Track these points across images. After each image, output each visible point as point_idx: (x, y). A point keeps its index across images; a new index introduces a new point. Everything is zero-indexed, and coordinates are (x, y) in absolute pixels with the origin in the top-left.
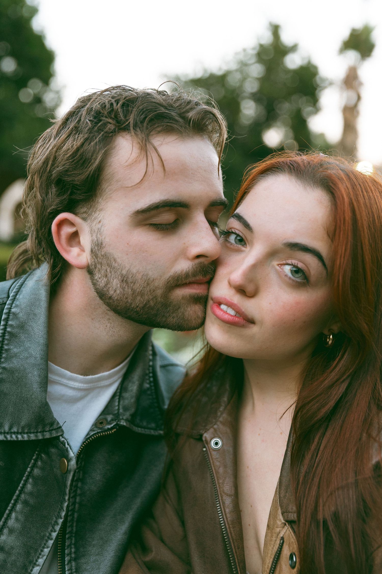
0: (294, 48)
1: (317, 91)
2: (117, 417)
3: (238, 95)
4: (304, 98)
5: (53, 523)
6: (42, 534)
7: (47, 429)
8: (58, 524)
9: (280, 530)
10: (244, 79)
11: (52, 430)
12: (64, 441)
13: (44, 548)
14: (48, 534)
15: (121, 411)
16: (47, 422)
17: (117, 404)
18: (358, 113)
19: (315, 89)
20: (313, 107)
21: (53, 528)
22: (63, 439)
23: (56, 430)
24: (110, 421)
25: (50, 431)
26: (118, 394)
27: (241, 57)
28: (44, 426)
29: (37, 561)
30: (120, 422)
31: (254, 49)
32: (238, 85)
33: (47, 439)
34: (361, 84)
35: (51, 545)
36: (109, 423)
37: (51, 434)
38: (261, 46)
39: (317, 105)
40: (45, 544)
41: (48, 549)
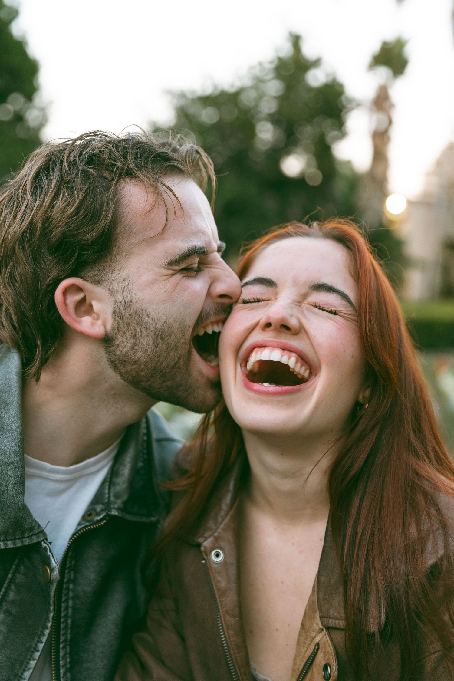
0: (316, 63)
1: (343, 113)
2: (108, 506)
3: (253, 117)
4: (329, 121)
5: (39, 632)
6: (27, 645)
7: (27, 535)
8: (44, 635)
9: (316, 635)
10: (260, 98)
11: (32, 535)
12: (46, 547)
13: (30, 660)
14: (34, 645)
15: (112, 498)
16: (26, 527)
17: (107, 491)
18: (389, 139)
19: (341, 111)
20: (339, 131)
21: (40, 638)
22: (45, 545)
23: (37, 535)
24: (99, 512)
25: (30, 537)
26: (108, 480)
27: (257, 72)
28: (23, 532)
29: (22, 674)
30: (111, 511)
31: (271, 62)
32: (253, 104)
33: (27, 545)
34: (392, 106)
35: (37, 657)
36: (98, 514)
37: (31, 540)
38: (280, 59)
39: (343, 128)
40: (31, 656)
41: (34, 662)
